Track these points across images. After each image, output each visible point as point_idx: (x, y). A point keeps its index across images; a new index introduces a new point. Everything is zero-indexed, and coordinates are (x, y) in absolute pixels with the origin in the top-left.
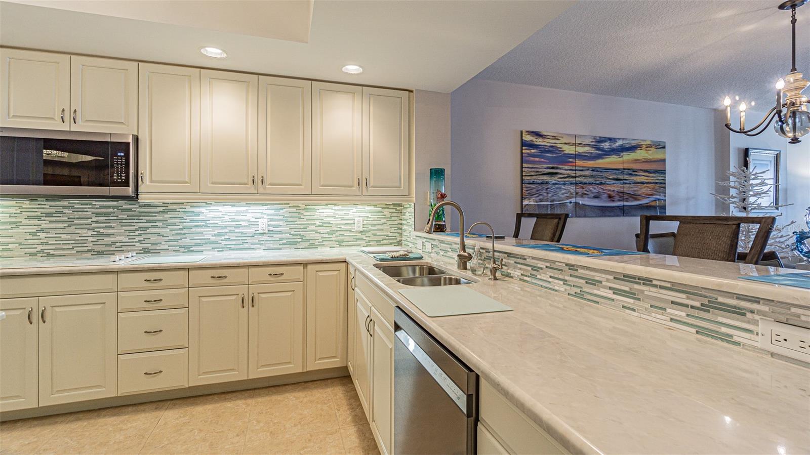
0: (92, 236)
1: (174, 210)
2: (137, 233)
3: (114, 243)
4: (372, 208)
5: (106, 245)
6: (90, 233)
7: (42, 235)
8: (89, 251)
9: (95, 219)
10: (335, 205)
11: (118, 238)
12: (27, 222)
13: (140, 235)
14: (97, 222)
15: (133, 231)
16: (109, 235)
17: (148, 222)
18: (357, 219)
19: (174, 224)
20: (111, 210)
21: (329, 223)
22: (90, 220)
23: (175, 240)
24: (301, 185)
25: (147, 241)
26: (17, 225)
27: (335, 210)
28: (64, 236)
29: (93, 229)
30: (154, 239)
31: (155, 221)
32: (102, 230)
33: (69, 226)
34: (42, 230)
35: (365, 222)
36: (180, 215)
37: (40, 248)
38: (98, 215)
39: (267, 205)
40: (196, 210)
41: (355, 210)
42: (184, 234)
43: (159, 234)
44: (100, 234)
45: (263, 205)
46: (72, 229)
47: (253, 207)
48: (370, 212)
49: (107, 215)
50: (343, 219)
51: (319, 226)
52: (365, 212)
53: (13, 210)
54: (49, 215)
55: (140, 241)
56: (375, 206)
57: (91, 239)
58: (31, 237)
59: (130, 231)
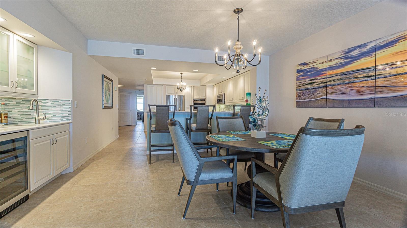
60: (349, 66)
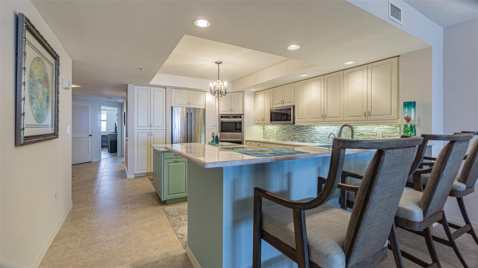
0: (292, 135)
1: (309, 128)
3: (296, 138)
4: (389, 127)
5: (295, 138)
6: (292, 134)
7: (284, 134)
8: (291, 140)
9: (292, 130)
10: (366, 125)
11: (297, 136)
12: (281, 131)
13: (301, 136)
14: (293, 131)
16: (295, 135)
17: (303, 131)
18: (378, 133)
19: (309, 133)
20: (295, 128)
21: (363, 134)
23: (309, 138)
24: (339, 117)
27: (366, 128)
28: (287, 135)
30: (304, 137)
31: (304, 131)
34: (283, 133)
35: (384, 135)
36: (310, 129)
37: (283, 138)
38: (293, 129)
39: (336, 125)
40: (314, 128)
41: (377, 128)
42: (312, 136)
43: (305, 136)
45: (335, 125)
47: (332, 127)
48: (387, 129)
49: (294, 129)
50: (371, 132)
51: (359, 135)
52: (384, 129)
53: (279, 128)
54: (285, 129)
56: (391, 125)
57: (292, 136)
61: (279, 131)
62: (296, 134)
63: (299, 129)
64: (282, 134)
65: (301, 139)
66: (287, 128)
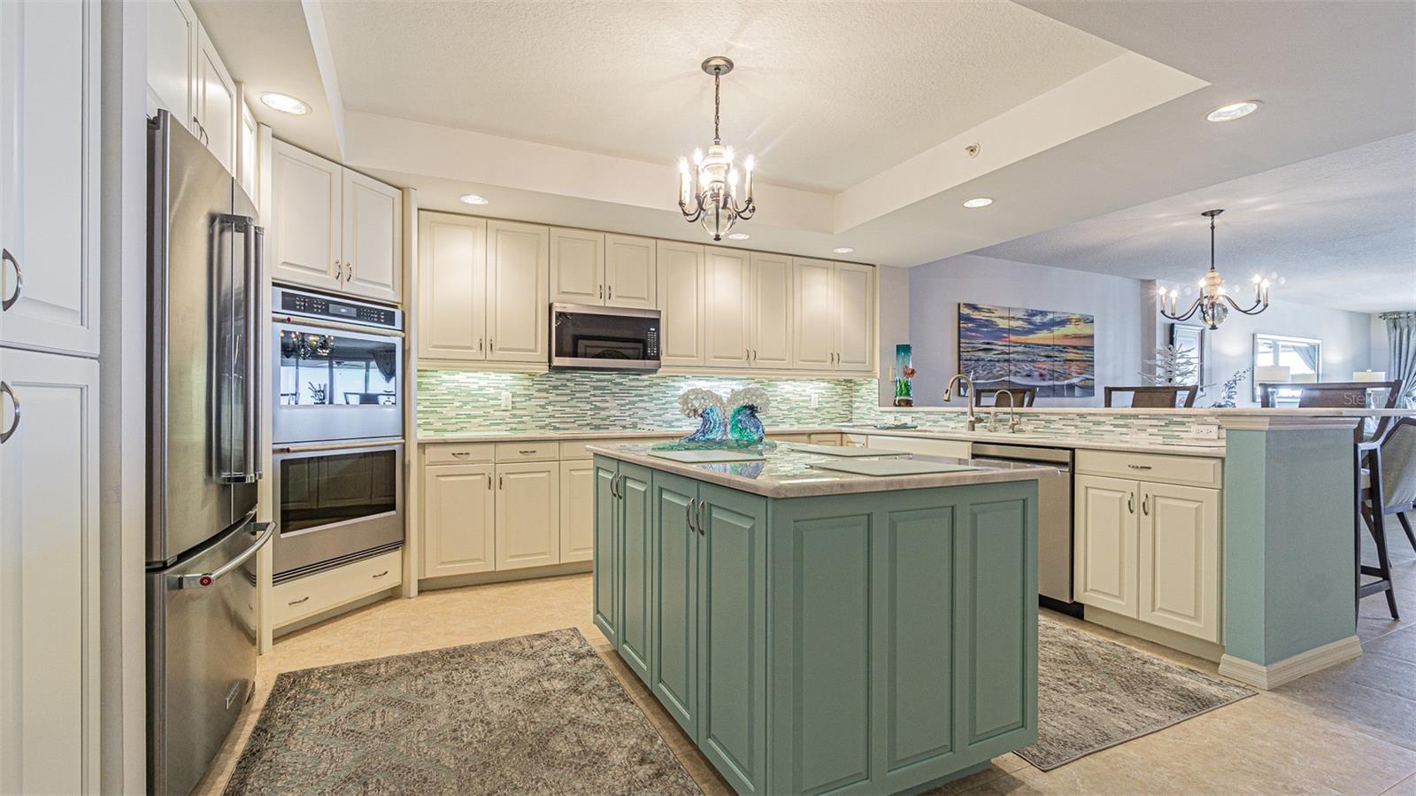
0: (591, 409)
1: (658, 385)
2: (628, 407)
3: (609, 417)
4: (825, 384)
5: (603, 419)
6: (589, 406)
7: (550, 408)
8: (588, 424)
9: (592, 393)
10: (794, 380)
11: (612, 412)
12: (536, 394)
13: (630, 409)
14: (594, 396)
15: (624, 405)
16: (604, 409)
17: (636, 396)
18: (813, 396)
19: (659, 399)
20: (606, 383)
21: (788, 399)
22: (589, 393)
23: (660, 415)
24: (784, 360)
25: (635, 415)
26: (529, 397)
27: (794, 386)
28: (567, 409)
29: (591, 403)
30: (641, 413)
31: (641, 396)
32: (598, 404)
33: (572, 399)
34: (550, 403)
35: (820, 399)
36: (663, 389)
37: (548, 420)
38: (595, 388)
39: (736, 380)
40: (676, 384)
41: (811, 386)
42: (667, 409)
43: (645, 409)
44: (597, 408)
45: (733, 380)
46: (573, 403)
47: (724, 382)
48: (824, 388)
49: (602, 388)
50: (801, 395)
51: (782, 402)
52: (820, 389)
54: (556, 388)
55: (630, 415)
56: (829, 382)
57: (589, 413)
58: (540, 410)
59: (622, 405)
60: (1032, 336)
61: (525, 395)
62: (606, 405)
63: (621, 387)
64: (543, 407)
65: (628, 418)
66: (566, 385)
